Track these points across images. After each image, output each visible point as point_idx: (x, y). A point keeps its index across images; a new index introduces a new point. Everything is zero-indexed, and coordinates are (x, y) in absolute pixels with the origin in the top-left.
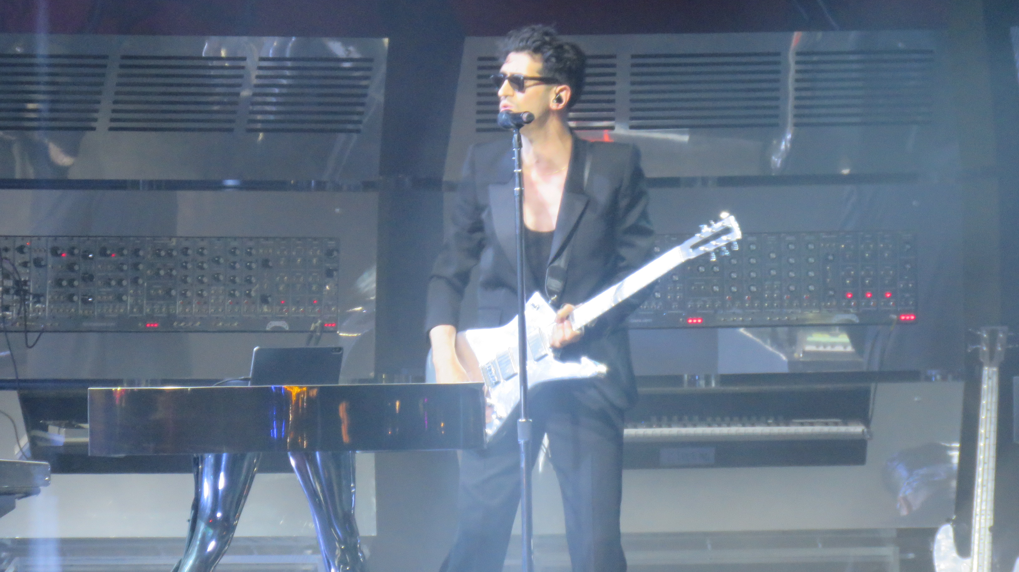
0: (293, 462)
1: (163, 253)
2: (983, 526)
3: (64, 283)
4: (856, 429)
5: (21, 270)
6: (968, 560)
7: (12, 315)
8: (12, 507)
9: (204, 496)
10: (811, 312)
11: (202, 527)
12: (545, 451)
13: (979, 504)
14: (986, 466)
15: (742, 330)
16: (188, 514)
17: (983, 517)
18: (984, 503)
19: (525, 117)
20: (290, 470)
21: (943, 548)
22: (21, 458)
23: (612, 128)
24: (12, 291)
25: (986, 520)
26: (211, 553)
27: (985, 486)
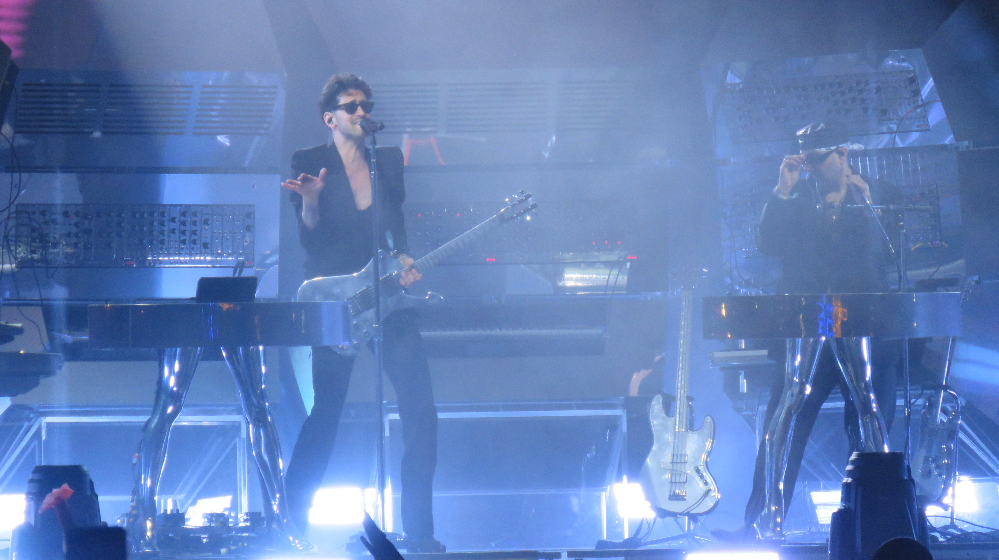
0: (224, 354)
1: (138, 215)
2: (682, 395)
3: (72, 235)
4: (597, 331)
5: (43, 226)
6: (673, 419)
7: (38, 256)
8: (37, 384)
9: (165, 377)
10: (568, 254)
11: (163, 397)
13: (679, 381)
14: (684, 356)
15: (522, 266)
16: (154, 388)
17: (682, 390)
18: (683, 381)
19: (379, 126)
20: (222, 358)
21: (656, 410)
22: (44, 351)
23: (436, 132)
24: (37, 241)
25: (684, 391)
26: (170, 414)
27: (683, 369)
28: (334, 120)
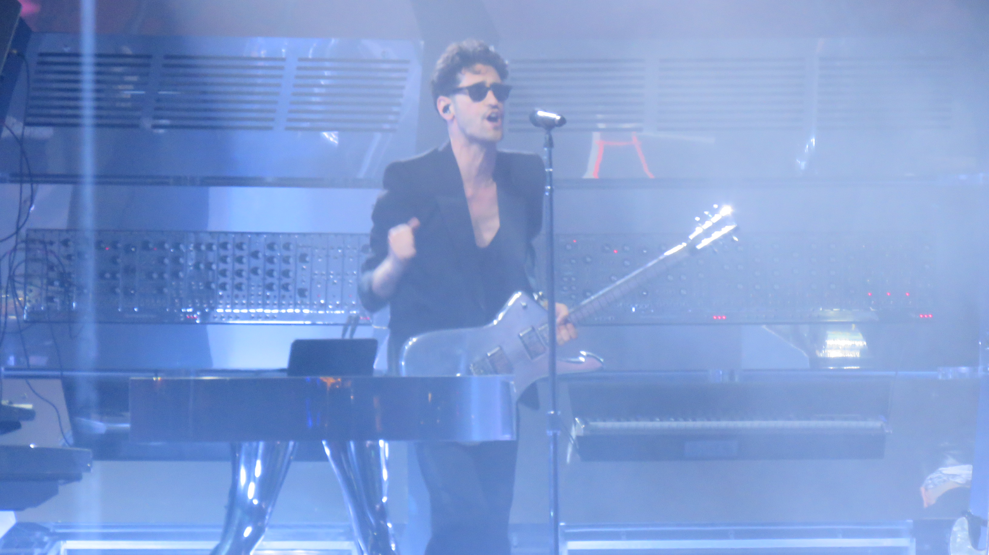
0: (328, 451)
1: (204, 247)
3: (108, 275)
4: (873, 424)
5: (65, 261)
6: (983, 552)
8: (53, 492)
9: (241, 484)
10: (832, 310)
11: (238, 513)
12: (572, 442)
15: (764, 327)
16: (225, 500)
20: (325, 458)
21: (958, 540)
22: (64, 445)
23: (640, 130)
24: (56, 283)
26: (248, 538)
28: (451, 108)
